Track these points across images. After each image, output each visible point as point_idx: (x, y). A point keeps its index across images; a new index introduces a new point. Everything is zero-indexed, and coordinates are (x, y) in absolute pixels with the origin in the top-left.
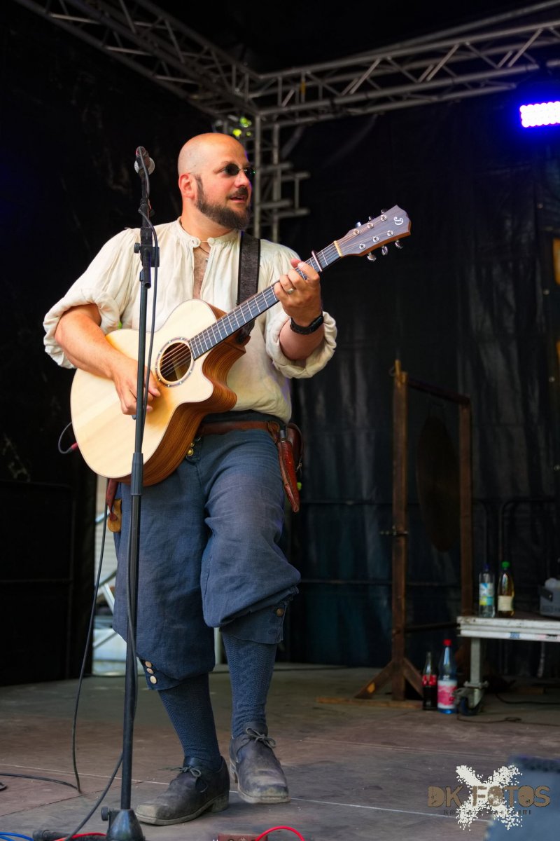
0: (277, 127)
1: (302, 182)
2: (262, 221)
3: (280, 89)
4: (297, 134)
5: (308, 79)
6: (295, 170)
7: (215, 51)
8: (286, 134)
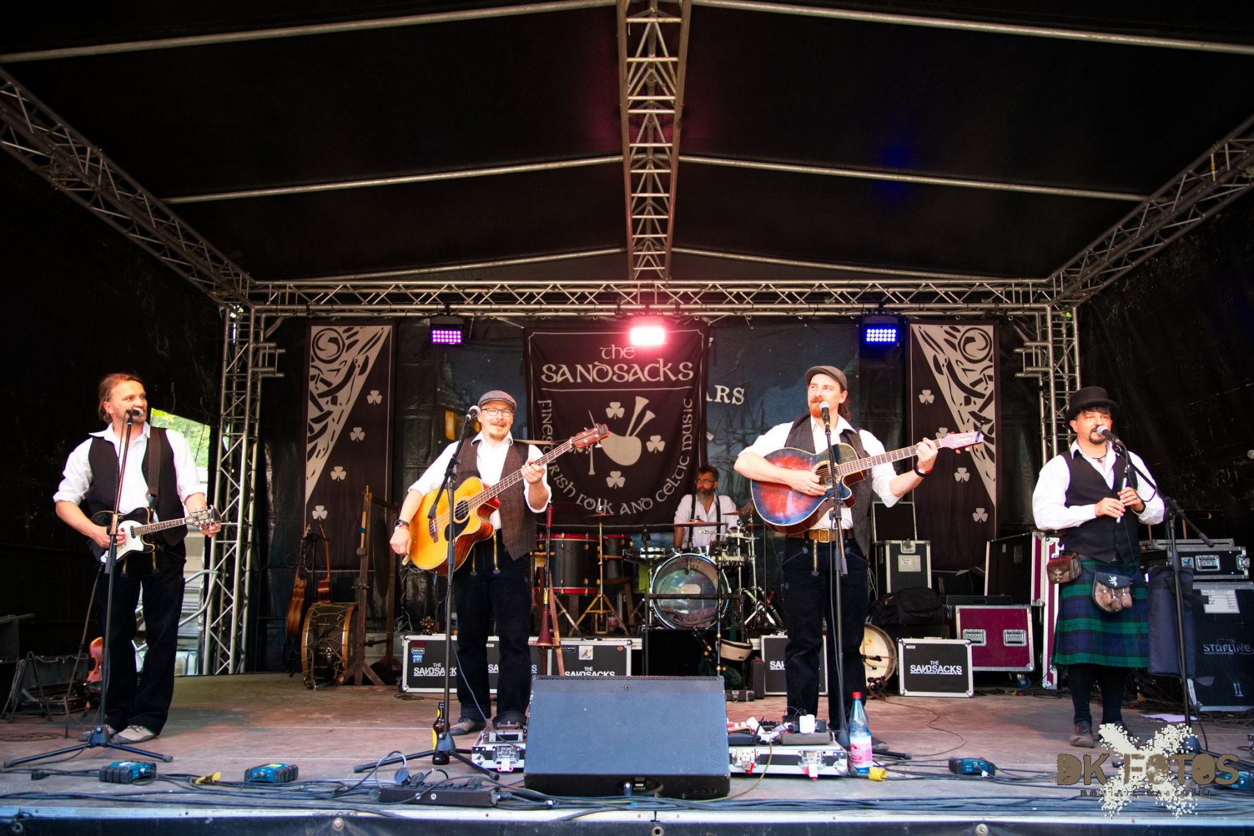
0: (264, 315)
1: (280, 355)
2: (252, 378)
3: (270, 291)
4: (278, 322)
5: (290, 288)
6: (279, 347)
7: (231, 264)
8: (270, 321)
